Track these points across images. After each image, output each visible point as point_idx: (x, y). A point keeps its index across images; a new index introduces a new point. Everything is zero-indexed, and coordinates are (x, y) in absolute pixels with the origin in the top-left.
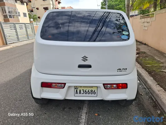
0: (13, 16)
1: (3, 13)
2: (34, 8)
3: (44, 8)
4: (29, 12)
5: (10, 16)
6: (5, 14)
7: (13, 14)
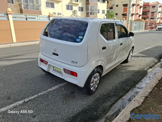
0: (93, 13)
1: (87, 11)
2: (114, 5)
3: (123, 5)
4: (108, 10)
5: (91, 14)
6: (88, 12)
7: (93, 12)
